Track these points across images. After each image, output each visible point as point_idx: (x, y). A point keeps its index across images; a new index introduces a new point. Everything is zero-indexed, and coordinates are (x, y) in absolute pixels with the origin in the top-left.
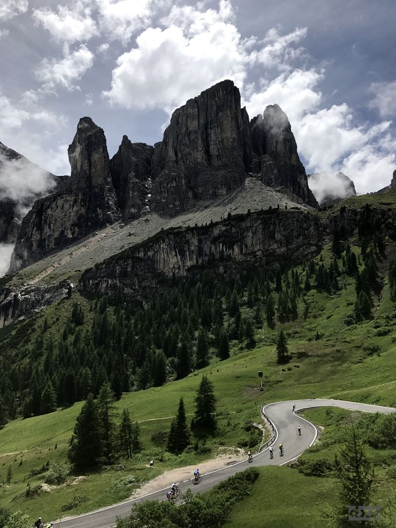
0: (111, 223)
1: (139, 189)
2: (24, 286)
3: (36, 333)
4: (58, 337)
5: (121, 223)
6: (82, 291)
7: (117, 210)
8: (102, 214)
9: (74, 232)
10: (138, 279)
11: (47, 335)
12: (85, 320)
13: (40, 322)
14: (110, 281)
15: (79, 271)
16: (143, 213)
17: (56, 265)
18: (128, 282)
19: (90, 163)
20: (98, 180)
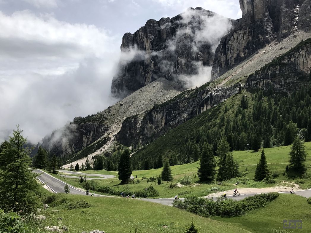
0: (269, 43)
1: (289, 15)
2: (216, 88)
3: (221, 113)
4: (233, 115)
5: (276, 42)
6: (248, 88)
7: (273, 33)
8: (262, 38)
9: (245, 53)
10: (284, 78)
11: (227, 114)
12: (249, 105)
13: (223, 107)
14: (265, 81)
15: (246, 76)
16: (292, 32)
17: (234, 74)
18: (277, 80)
19: (253, 6)
20: (259, 16)
